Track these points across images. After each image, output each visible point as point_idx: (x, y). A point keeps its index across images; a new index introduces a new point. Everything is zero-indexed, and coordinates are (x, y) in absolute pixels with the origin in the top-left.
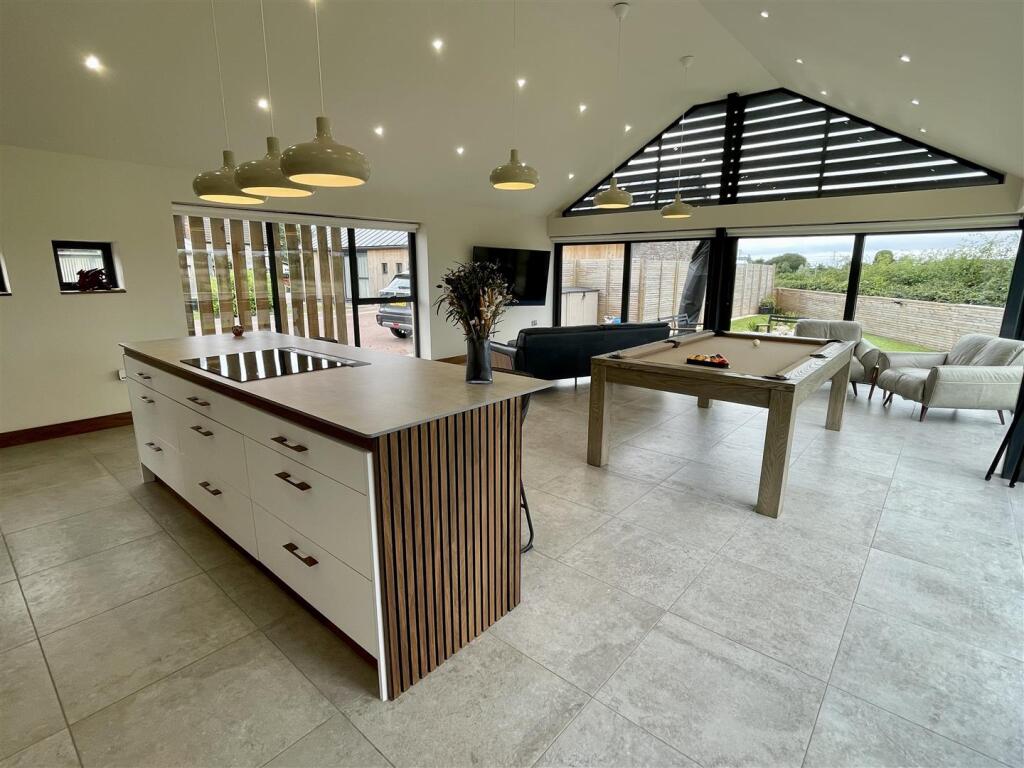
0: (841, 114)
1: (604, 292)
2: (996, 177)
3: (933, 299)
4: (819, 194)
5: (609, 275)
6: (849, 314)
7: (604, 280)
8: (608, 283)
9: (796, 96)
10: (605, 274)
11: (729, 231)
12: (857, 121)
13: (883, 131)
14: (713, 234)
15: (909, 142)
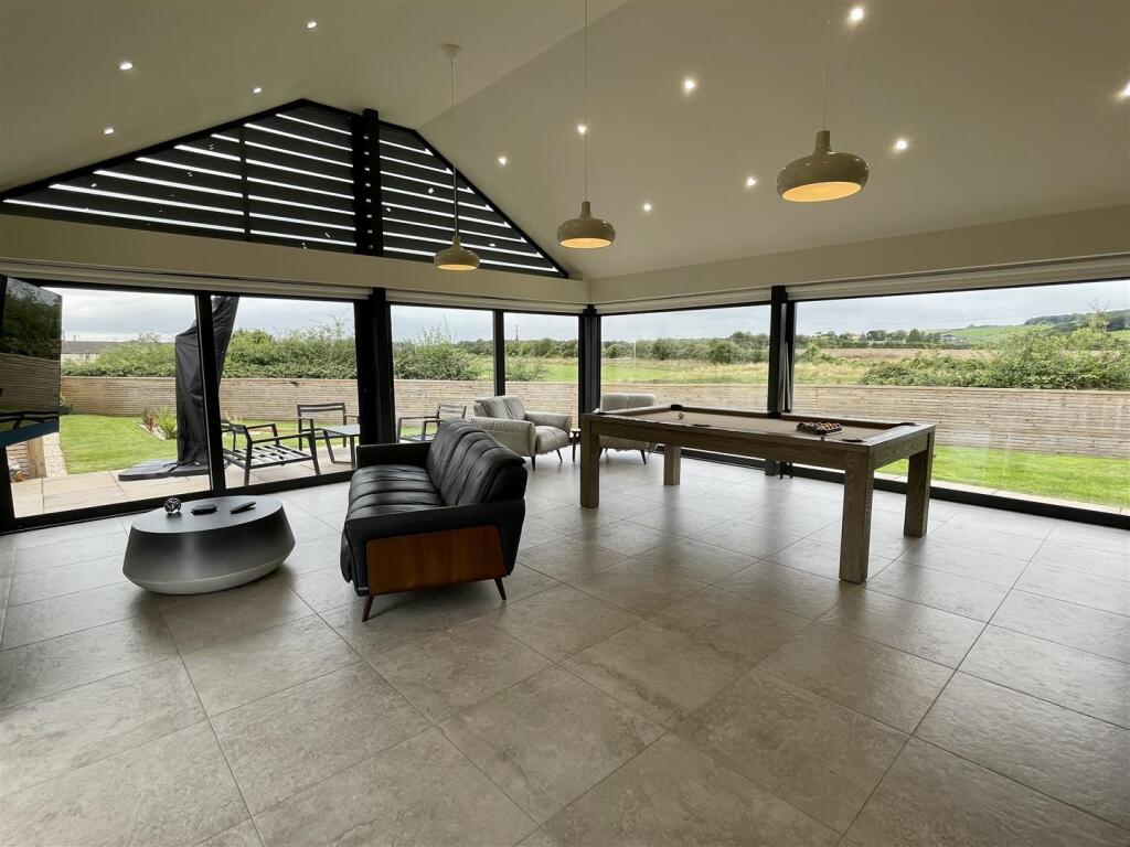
2: (565, 273)
9: (429, 146)
11: (388, 294)
12: (480, 197)
13: (499, 214)
14: (363, 294)
15: (517, 230)
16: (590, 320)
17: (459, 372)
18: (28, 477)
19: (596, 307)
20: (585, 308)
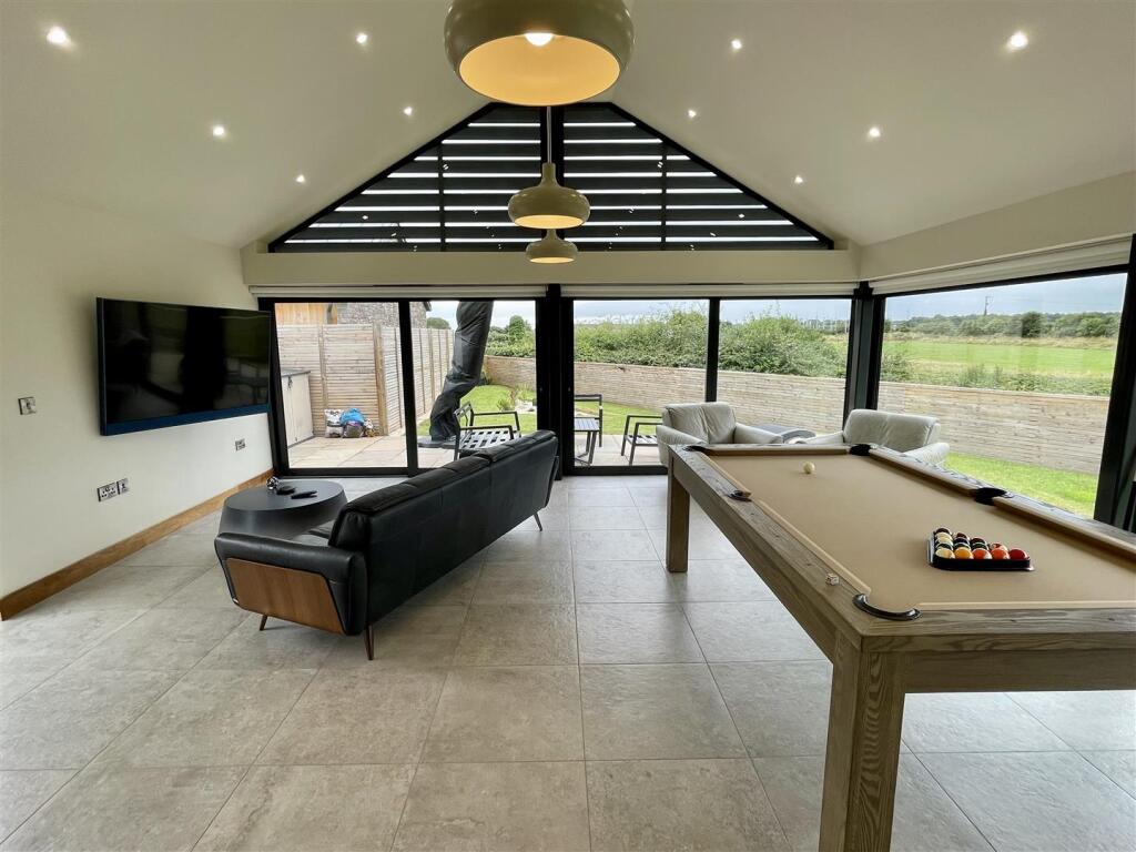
0: (681, 150)
1: (317, 375)
2: (826, 242)
3: (646, 364)
4: (663, 246)
5: (322, 350)
6: (711, 395)
7: (317, 357)
8: (323, 360)
9: (629, 118)
10: (316, 348)
11: (563, 289)
12: (698, 162)
13: (724, 179)
14: (541, 292)
15: (750, 195)
16: (868, 304)
17: (782, 364)
18: (377, 434)
19: (871, 286)
20: (856, 287)
